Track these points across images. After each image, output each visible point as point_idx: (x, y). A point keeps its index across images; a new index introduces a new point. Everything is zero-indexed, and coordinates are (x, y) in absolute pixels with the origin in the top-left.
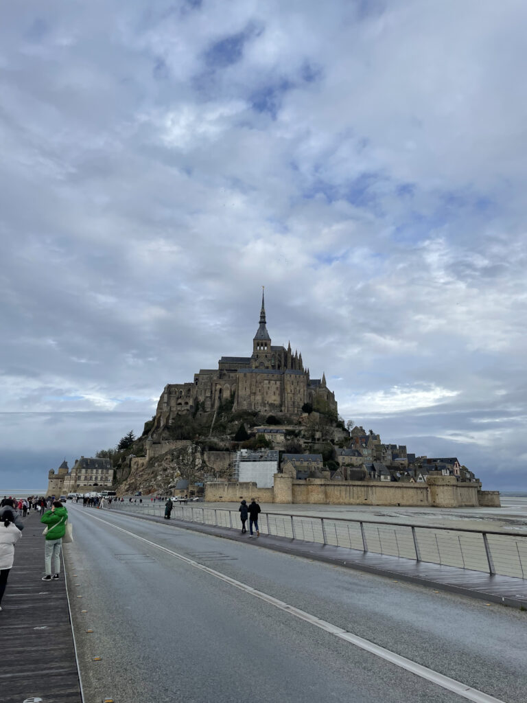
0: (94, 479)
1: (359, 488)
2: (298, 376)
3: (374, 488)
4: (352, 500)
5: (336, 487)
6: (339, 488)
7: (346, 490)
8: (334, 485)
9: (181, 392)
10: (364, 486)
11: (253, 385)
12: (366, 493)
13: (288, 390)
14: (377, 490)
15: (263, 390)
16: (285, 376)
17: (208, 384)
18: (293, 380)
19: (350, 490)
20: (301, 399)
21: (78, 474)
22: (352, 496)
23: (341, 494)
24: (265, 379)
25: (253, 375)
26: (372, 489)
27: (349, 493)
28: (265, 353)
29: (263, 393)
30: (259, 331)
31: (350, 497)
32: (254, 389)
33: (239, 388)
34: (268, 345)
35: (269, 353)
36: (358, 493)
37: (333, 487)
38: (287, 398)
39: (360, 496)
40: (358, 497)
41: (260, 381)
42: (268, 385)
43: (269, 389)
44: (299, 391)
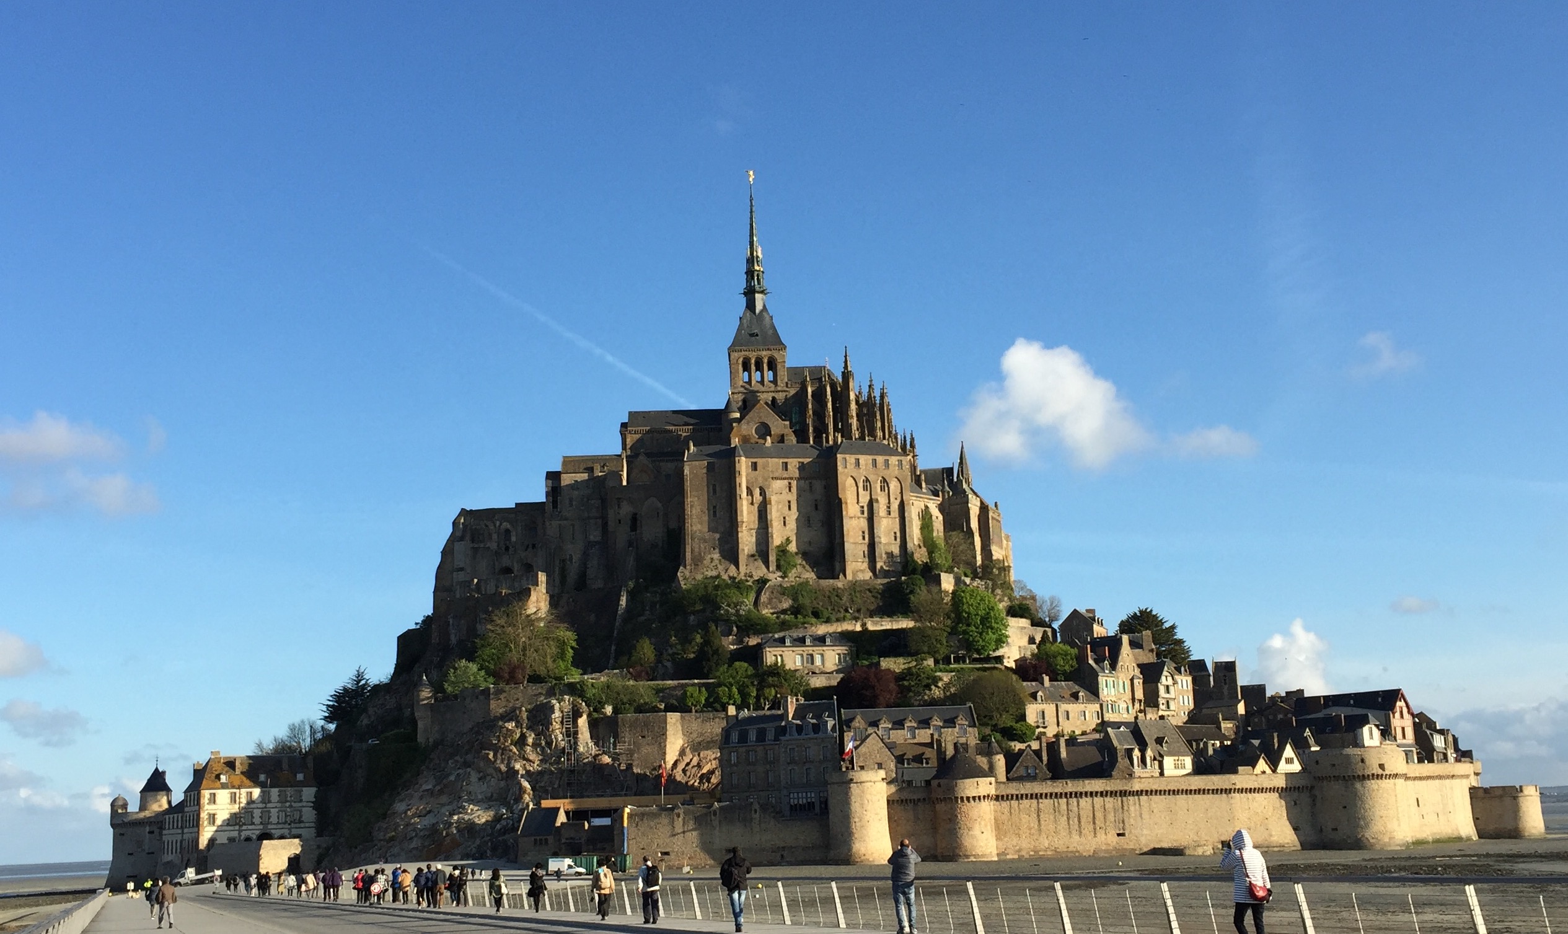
0: (257, 820)
1: (1098, 800)
2: (880, 459)
3: (1144, 798)
4: (1076, 837)
5: (1026, 803)
6: (1034, 801)
7: (1056, 809)
8: (1019, 797)
9: (508, 531)
10: (1113, 794)
11: (738, 498)
12: (1121, 816)
13: (850, 506)
14: (1154, 805)
15: (771, 513)
16: (839, 464)
17: (593, 502)
18: (864, 473)
19: (1068, 810)
20: (895, 533)
21: (207, 807)
22: (1076, 827)
23: (1042, 822)
24: (776, 475)
25: (737, 465)
26: (1139, 799)
27: (1065, 818)
28: (768, 392)
29: (771, 520)
30: (745, 321)
31: (1069, 828)
32: (742, 511)
33: (694, 512)
34: (779, 367)
35: (782, 391)
36: (1094, 817)
37: (1014, 803)
38: (848, 534)
39: (1103, 825)
40: (1095, 829)
41: (761, 485)
42: (786, 496)
43: (789, 506)
44: (888, 506)
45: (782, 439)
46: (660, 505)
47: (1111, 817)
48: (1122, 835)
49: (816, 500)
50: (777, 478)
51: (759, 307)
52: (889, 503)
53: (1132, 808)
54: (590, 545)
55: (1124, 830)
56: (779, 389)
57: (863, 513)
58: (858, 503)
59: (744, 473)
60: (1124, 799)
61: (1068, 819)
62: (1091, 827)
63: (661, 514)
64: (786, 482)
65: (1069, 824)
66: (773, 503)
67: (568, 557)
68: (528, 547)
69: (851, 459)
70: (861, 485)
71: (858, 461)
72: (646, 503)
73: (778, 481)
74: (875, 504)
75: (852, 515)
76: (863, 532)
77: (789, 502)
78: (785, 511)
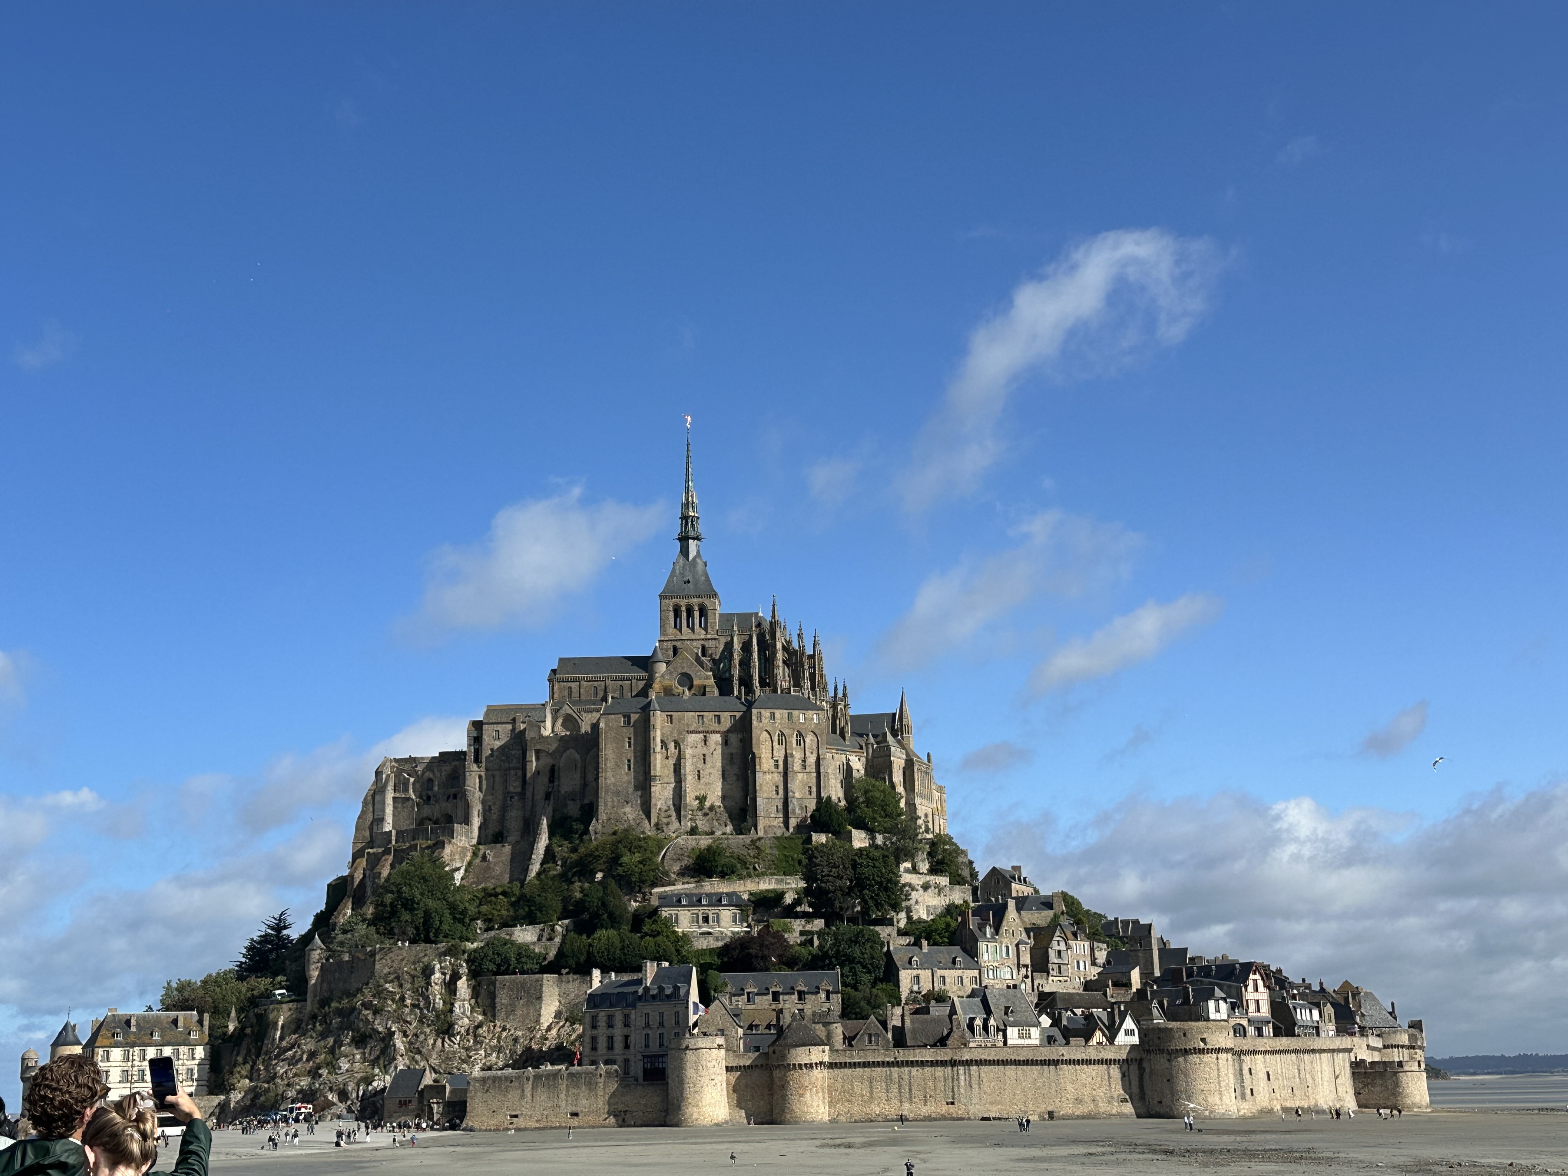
1: (929, 1070)
2: (798, 713)
3: (974, 1068)
4: (906, 1106)
5: (858, 1071)
7: (889, 1078)
8: (853, 1065)
9: (430, 781)
10: (943, 1064)
11: (652, 751)
12: (951, 1085)
13: (764, 761)
14: (983, 1075)
15: (685, 768)
16: (754, 718)
17: (513, 752)
18: (779, 727)
19: (899, 1078)
20: (810, 787)
22: (907, 1096)
23: (874, 1090)
24: (693, 729)
25: (652, 719)
26: (969, 1070)
27: (897, 1086)
28: (698, 640)
29: (685, 775)
30: (678, 567)
31: (900, 1095)
32: (655, 765)
33: (608, 765)
34: (710, 614)
35: (712, 639)
36: (924, 1086)
37: (847, 1071)
38: (761, 789)
39: (933, 1094)
40: (925, 1097)
41: (676, 738)
42: (701, 750)
43: (704, 759)
44: (804, 761)
45: (703, 691)
46: (577, 757)
47: (941, 1085)
48: (953, 1103)
49: (731, 754)
50: (692, 732)
51: (692, 553)
52: (805, 758)
53: (962, 1077)
54: (509, 796)
55: (953, 1098)
56: (709, 636)
57: (777, 766)
58: (772, 758)
59: (658, 726)
60: (955, 1068)
61: (900, 1087)
62: (922, 1095)
63: (579, 766)
64: (701, 736)
65: (900, 1092)
66: (687, 756)
67: (487, 808)
68: (448, 797)
69: (766, 713)
70: (776, 738)
71: (773, 716)
72: (565, 755)
73: (694, 734)
74: (789, 759)
75: (766, 770)
76: (777, 787)
77: (704, 755)
78: (700, 765)
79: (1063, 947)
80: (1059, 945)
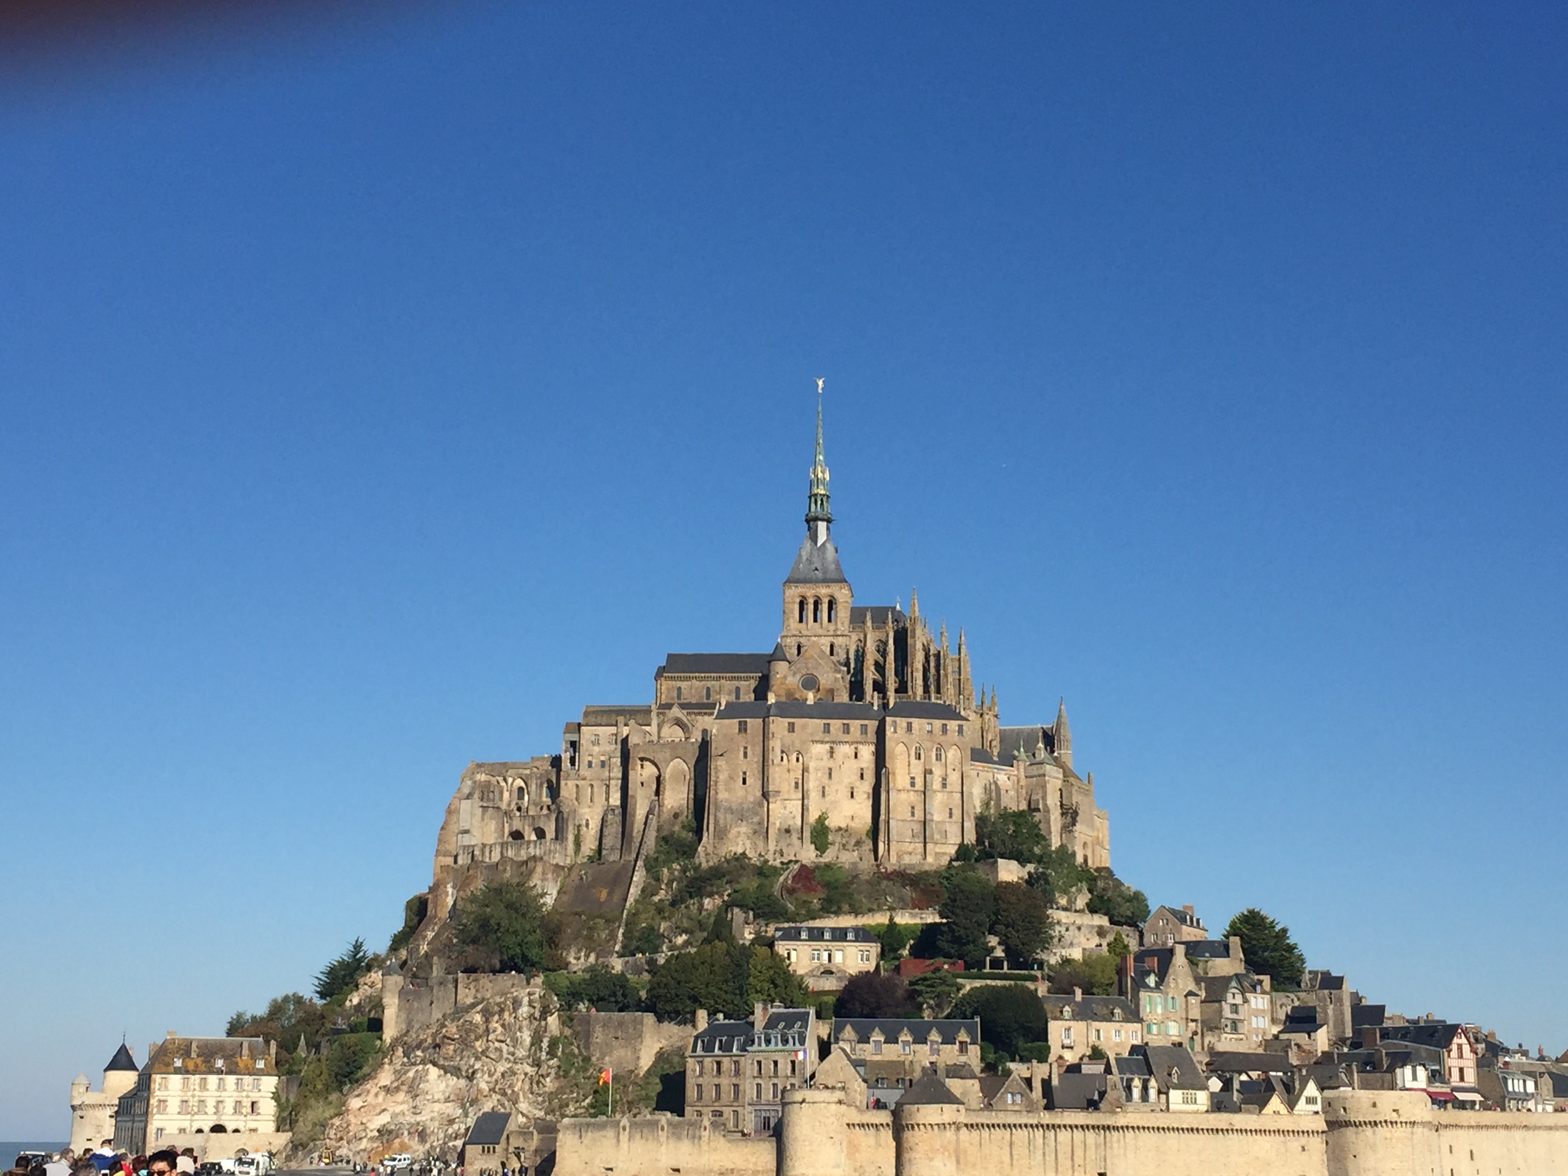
0: (210, 1109)
1: (1078, 1134)
2: (938, 723)
3: (1130, 1134)
5: (998, 1133)
6: (1007, 1132)
7: (1031, 1141)
8: (993, 1127)
9: (521, 789)
11: (771, 762)
12: (1103, 1153)
13: (898, 777)
14: (1140, 1143)
15: (808, 783)
16: (888, 728)
18: (917, 739)
19: (1044, 1144)
20: (951, 809)
21: (157, 1093)
23: (1015, 1157)
24: (818, 738)
25: (772, 726)
26: (1125, 1135)
27: (1041, 1152)
28: (826, 636)
30: (805, 552)
31: (1045, 1164)
32: (775, 779)
34: (840, 606)
35: (842, 636)
36: (1073, 1155)
37: (985, 1133)
38: (894, 810)
39: (1081, 1163)
40: (1073, 1166)
41: (799, 749)
42: (827, 763)
43: (830, 774)
44: (944, 779)
45: (830, 694)
46: (686, 768)
47: (1091, 1153)
48: (1104, 1174)
49: (862, 769)
50: (817, 742)
51: (822, 537)
52: (946, 776)
53: (1115, 1145)
54: (609, 810)
55: (1106, 1169)
56: (839, 633)
57: (913, 784)
58: (909, 774)
59: (778, 736)
60: (1109, 1134)
61: (1044, 1154)
62: (1069, 1162)
63: (688, 777)
64: (827, 746)
65: (1045, 1160)
66: (811, 769)
67: (584, 822)
68: (542, 809)
69: (902, 722)
70: (913, 752)
71: (910, 725)
72: (672, 763)
73: (819, 746)
74: (928, 776)
75: (900, 788)
76: (913, 808)
77: (830, 769)
78: (825, 780)
79: (1239, 1000)
80: (1234, 998)
